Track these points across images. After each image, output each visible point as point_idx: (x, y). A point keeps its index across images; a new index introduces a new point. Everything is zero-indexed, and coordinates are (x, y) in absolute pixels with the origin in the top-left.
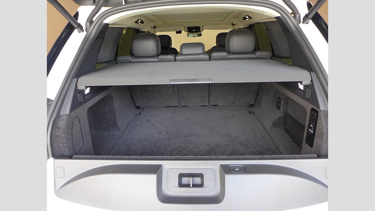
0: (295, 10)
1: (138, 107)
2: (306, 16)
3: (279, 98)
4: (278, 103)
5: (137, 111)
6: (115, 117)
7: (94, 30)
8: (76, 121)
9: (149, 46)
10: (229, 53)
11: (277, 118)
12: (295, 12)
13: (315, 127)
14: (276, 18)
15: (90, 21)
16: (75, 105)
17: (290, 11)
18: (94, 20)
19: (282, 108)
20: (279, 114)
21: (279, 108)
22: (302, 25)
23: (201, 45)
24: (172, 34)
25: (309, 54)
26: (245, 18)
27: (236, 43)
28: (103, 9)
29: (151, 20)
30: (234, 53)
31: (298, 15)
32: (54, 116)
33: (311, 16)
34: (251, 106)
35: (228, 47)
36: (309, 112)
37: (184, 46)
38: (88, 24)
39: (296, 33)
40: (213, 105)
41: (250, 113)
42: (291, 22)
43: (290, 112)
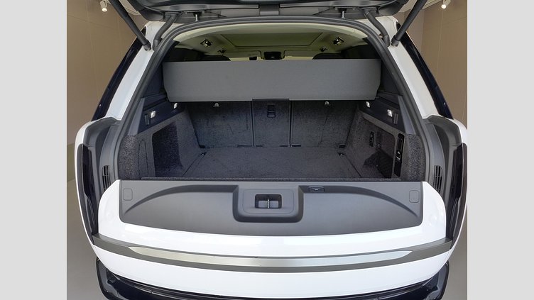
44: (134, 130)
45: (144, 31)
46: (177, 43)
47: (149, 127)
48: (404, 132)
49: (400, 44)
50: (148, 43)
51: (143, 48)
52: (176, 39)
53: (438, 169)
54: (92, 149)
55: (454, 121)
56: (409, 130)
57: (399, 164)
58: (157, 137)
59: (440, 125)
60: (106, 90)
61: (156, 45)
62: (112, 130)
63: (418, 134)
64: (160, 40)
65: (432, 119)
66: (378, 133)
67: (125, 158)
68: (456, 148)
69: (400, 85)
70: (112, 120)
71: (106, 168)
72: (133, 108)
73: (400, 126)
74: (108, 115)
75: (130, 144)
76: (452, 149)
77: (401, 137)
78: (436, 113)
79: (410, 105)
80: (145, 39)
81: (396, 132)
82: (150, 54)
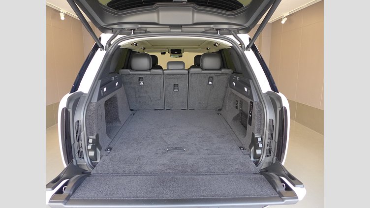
1: (132, 110)
2: (248, 46)
3: (237, 101)
4: (236, 104)
5: (131, 112)
6: (118, 113)
7: (111, 49)
8: (100, 108)
9: (144, 63)
10: (203, 69)
11: (236, 115)
12: (242, 43)
13: (252, 112)
14: (231, 46)
15: (109, 43)
16: (100, 97)
17: (239, 43)
18: (112, 43)
19: (238, 107)
20: (237, 112)
21: (237, 108)
22: (246, 52)
23: (182, 63)
24: (158, 54)
25: (248, 69)
26: (215, 45)
27: (208, 62)
28: (119, 36)
29: (144, 44)
30: (206, 70)
31: (243, 46)
32: (88, 102)
33: (250, 46)
34: (220, 110)
35: (202, 65)
36: (249, 104)
37: (169, 63)
38: (108, 45)
39: (242, 56)
40: (190, 109)
41: (218, 114)
42: (239, 50)
43: (244, 110)
44: (95, 99)
45: (100, 38)
47: (103, 97)
48: (253, 100)
49: (251, 49)
50: (102, 46)
51: (99, 49)
52: (119, 44)
53: (271, 121)
54: (70, 111)
55: (280, 94)
56: (256, 99)
57: (251, 119)
58: (107, 103)
59: (272, 97)
60: (78, 76)
61: (107, 47)
62: (81, 99)
63: (261, 102)
64: (110, 45)
65: (268, 93)
66: (240, 101)
67: (90, 116)
68: (280, 109)
69: (251, 73)
70: (81, 93)
71: (78, 122)
72: (94, 87)
73: (251, 97)
74: (79, 90)
75: (92, 108)
76: (279, 110)
77: (252, 103)
78: (271, 90)
79: (256, 85)
80: (101, 44)
81: (249, 100)
82: (104, 52)
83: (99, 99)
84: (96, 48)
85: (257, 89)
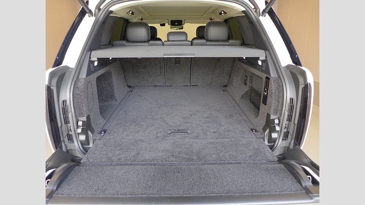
0: (256, 6)
1: (129, 87)
2: (264, 11)
3: (246, 76)
4: (245, 80)
5: (129, 89)
6: (113, 90)
7: (102, 15)
8: (90, 85)
9: (141, 33)
10: (207, 40)
11: (245, 92)
12: (256, 7)
13: (267, 90)
14: (243, 12)
15: (98, 8)
16: (89, 73)
17: (253, 7)
18: (101, 7)
19: (248, 83)
20: (246, 89)
21: (246, 84)
22: (261, 18)
23: (185, 34)
25: (264, 38)
26: (221, 14)
27: (214, 32)
29: (140, 12)
30: (211, 41)
31: (258, 10)
32: (75, 79)
33: (267, 11)
34: (226, 86)
35: (207, 35)
36: (264, 79)
37: (169, 34)
38: (97, 10)
39: (257, 23)
40: (193, 86)
41: (224, 91)
42: (253, 15)
43: (254, 86)
44: (83, 75)
45: (88, 2)
46: (111, 12)
47: (93, 72)
48: (270, 76)
49: (267, 15)
50: (90, 11)
51: (87, 15)
52: (111, 9)
53: (292, 100)
54: (54, 89)
55: (303, 68)
56: (273, 74)
57: (265, 98)
58: (99, 79)
59: (293, 71)
60: (62, 46)
61: (97, 13)
62: (67, 74)
63: (279, 77)
64: (99, 10)
65: (288, 67)
66: (250, 76)
67: (78, 94)
68: (304, 86)
69: (267, 42)
70: (67, 68)
71: (64, 102)
72: (82, 61)
73: (267, 71)
74: (64, 64)
75: (81, 84)
76: (301, 87)
77: (268, 79)
78: (291, 63)
79: (274, 57)
80: (88, 9)
81: (264, 76)
82: (93, 19)
83: (88, 75)
84: (83, 14)
85: (275, 61)
